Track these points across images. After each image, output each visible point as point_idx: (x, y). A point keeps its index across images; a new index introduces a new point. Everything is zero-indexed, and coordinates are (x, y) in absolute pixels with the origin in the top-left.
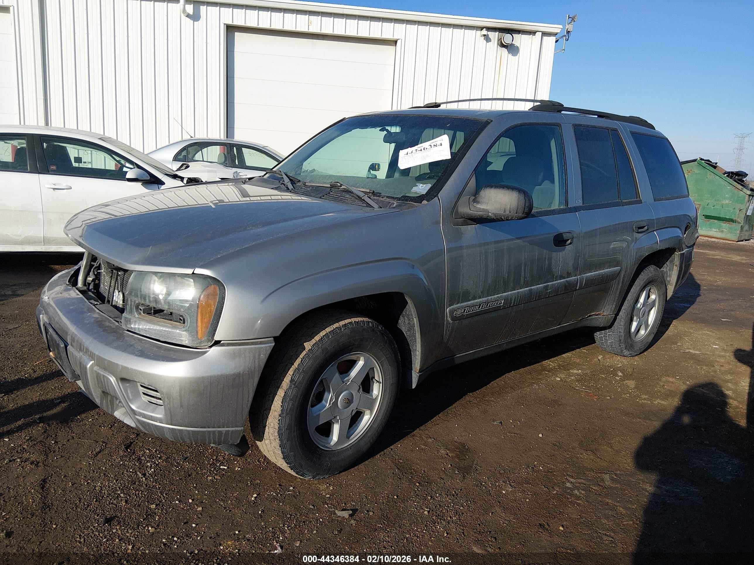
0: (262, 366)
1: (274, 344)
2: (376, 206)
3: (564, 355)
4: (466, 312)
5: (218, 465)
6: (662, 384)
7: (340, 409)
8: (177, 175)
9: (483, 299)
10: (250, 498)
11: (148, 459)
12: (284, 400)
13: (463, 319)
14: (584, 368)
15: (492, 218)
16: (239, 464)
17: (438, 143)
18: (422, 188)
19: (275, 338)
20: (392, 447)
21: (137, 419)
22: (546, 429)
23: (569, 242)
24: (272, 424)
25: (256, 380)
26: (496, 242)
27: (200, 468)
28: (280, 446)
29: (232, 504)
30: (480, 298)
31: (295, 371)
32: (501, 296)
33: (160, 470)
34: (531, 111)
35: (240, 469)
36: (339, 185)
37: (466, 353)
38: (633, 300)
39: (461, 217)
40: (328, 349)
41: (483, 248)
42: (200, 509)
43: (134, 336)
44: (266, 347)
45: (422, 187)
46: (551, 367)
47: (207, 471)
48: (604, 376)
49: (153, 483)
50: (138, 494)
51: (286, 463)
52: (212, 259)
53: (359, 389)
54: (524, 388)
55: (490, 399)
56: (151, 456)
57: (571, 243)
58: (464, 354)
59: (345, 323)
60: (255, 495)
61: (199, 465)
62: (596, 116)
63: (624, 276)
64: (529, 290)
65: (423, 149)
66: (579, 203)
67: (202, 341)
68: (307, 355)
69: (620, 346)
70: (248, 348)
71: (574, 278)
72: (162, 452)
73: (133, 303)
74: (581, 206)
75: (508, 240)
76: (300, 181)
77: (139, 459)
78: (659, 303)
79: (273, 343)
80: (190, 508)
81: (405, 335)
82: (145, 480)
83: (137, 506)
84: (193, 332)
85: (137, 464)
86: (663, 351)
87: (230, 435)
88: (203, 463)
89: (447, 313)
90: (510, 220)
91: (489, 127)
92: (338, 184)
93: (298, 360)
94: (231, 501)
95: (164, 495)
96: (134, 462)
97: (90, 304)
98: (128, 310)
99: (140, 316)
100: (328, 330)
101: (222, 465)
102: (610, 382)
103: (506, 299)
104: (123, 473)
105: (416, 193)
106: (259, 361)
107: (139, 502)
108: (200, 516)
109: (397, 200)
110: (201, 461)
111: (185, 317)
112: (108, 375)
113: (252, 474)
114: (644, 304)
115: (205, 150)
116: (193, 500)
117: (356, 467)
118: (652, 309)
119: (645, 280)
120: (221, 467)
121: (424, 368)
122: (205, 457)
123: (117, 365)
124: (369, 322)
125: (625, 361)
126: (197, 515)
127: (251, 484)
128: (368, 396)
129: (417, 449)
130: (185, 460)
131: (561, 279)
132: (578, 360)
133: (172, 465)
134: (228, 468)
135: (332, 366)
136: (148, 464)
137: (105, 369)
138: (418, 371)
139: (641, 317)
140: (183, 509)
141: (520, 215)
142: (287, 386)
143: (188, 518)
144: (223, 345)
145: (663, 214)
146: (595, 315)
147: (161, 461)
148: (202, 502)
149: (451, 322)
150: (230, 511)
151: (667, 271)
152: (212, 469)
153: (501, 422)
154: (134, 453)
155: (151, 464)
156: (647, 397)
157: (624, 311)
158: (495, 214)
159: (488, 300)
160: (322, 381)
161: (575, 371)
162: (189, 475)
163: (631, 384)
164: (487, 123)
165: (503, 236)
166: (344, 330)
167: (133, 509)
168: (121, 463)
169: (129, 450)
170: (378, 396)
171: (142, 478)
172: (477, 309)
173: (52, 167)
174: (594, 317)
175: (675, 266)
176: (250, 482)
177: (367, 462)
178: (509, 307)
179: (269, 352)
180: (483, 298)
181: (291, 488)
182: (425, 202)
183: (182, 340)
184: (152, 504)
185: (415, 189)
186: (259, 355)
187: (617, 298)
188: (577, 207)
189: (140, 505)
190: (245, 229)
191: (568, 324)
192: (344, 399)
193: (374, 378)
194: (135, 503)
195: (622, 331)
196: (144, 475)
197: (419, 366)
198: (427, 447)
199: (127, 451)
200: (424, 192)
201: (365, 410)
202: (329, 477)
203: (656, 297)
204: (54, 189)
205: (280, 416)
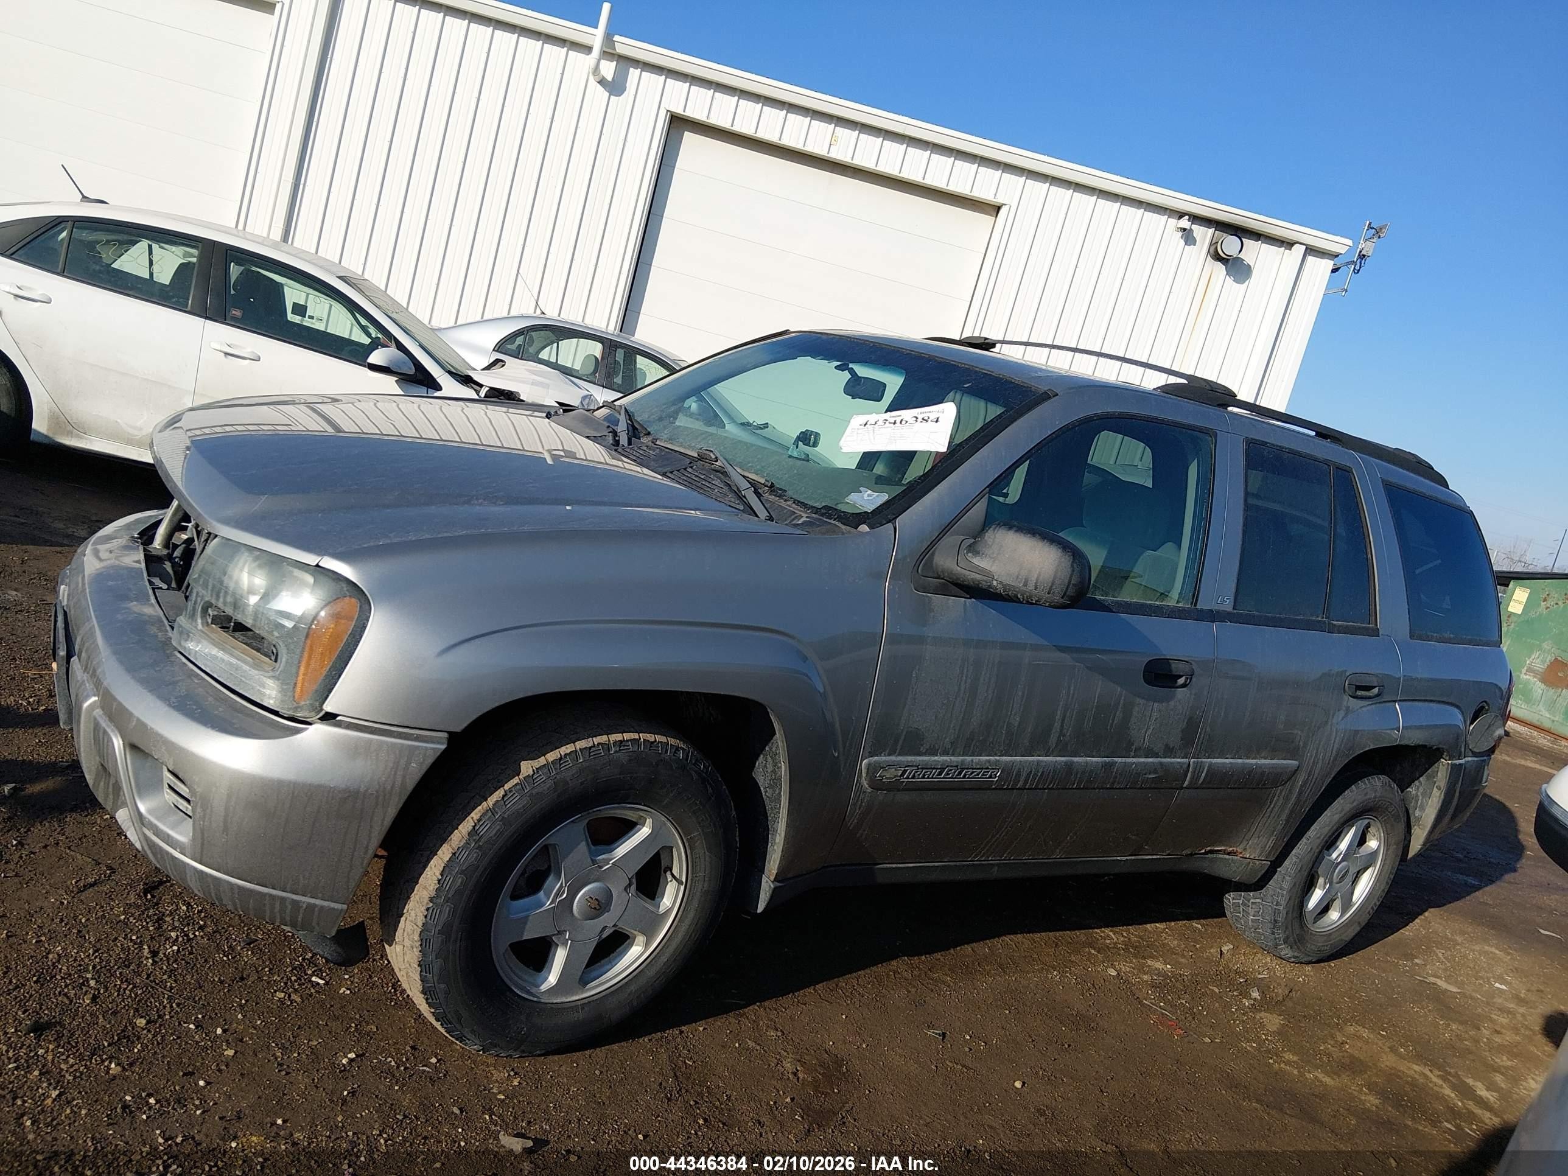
0: (411, 785)
1: (443, 747)
2: (763, 514)
3: (1148, 926)
4: (907, 778)
5: (310, 972)
6: (1340, 1038)
7: (576, 918)
8: (471, 378)
9: (953, 758)
10: (340, 1059)
11: (177, 924)
12: (447, 870)
13: (899, 790)
14: (1180, 963)
15: (998, 591)
16: (352, 982)
17: (933, 416)
18: (868, 499)
19: (452, 736)
20: (683, 1028)
21: (145, 835)
22: (1037, 1073)
23: (1181, 681)
24: (413, 913)
25: (392, 812)
26: (1006, 646)
27: (270, 969)
28: (420, 965)
29: (298, 1060)
30: (945, 753)
31: (484, 814)
32: (997, 761)
33: (191, 953)
34: (1158, 392)
35: (348, 992)
36: (713, 457)
37: (899, 865)
38: (1319, 841)
39: (936, 576)
40: (568, 784)
41: (972, 650)
42: (231, 1052)
43: (187, 665)
44: (426, 748)
45: (869, 495)
46: (1108, 941)
47: (282, 978)
48: (1217, 991)
49: (164, 974)
50: (125, 989)
51: (427, 1003)
52: (365, 546)
53: (630, 885)
54: (1028, 972)
55: (943, 978)
56: (187, 920)
57: (1184, 686)
58: (894, 866)
59: (621, 739)
60: (352, 1055)
61: (271, 962)
62: (1313, 433)
63: (1305, 783)
64: (1066, 763)
65: (898, 421)
66: (1227, 605)
67: (299, 707)
68: (518, 787)
69: (1273, 933)
70: (386, 742)
71: (1179, 760)
72: (212, 916)
73: (199, 599)
74: (1229, 613)
75: (1036, 648)
76: (649, 434)
77: (160, 919)
78: (1384, 860)
79: (442, 744)
80: (211, 1047)
81: (763, 794)
82: (152, 965)
83: (110, 1012)
84: (287, 683)
85: (151, 928)
86: (1375, 968)
87: (316, 913)
88: (280, 961)
89: (861, 769)
90: (1032, 604)
91: (1046, 406)
92: (712, 455)
93: (497, 792)
94: (299, 1054)
95: (174, 1005)
96: (147, 923)
97: (147, 583)
98: (188, 610)
99: (205, 629)
100: (581, 744)
101: (317, 976)
102: (1227, 1006)
103: (1007, 770)
104: (116, 939)
105: (854, 506)
106: (404, 777)
107: (117, 1006)
108: (223, 1067)
109: (812, 512)
110: (279, 956)
111: (279, 649)
112: (113, 731)
113: (369, 1008)
114: (1347, 856)
115: (563, 344)
116: (225, 1031)
117: (588, 1052)
118: (1366, 869)
119: (1355, 804)
120: (314, 979)
121: (790, 875)
122: (290, 948)
123: (131, 714)
124: (678, 749)
125: (1279, 969)
126: (218, 1065)
127: (356, 1030)
128: (647, 905)
129: (737, 1045)
130: (249, 944)
131: (1147, 757)
132: (1175, 942)
133: (218, 948)
134: (327, 983)
135: (572, 821)
136: (172, 934)
137: (111, 718)
138: (772, 878)
139: (1335, 881)
140: (197, 1043)
141: (1057, 598)
142: (460, 841)
143: (198, 1064)
144: (339, 725)
145: (1422, 672)
146: (1225, 852)
147: (202, 934)
148: (241, 1040)
149: (870, 790)
150: (287, 1073)
151: (1417, 796)
152: (293, 978)
153: (944, 1035)
154: (157, 904)
155: (177, 936)
156: (1295, 1058)
157: (1294, 859)
158: (1004, 586)
159: (963, 761)
160: (546, 848)
161: (1159, 965)
162: (242, 979)
163: (1272, 1021)
164: (1046, 397)
165: (1022, 635)
166: (616, 752)
167: (101, 1017)
168: (123, 917)
169: (149, 897)
170: (671, 909)
171: (147, 958)
172: (933, 777)
173: (234, 312)
174: (1221, 856)
175: (1435, 789)
176: (356, 1025)
177: (615, 1047)
178: (1012, 789)
179: (430, 761)
180: (953, 755)
181: (434, 1060)
182: (864, 528)
183: (264, 694)
184: (141, 1017)
185: (853, 498)
186: (408, 763)
187: (1280, 827)
188: (1218, 612)
189: (116, 1013)
190: (468, 502)
191: (1154, 857)
192: (589, 898)
193: (671, 870)
194: (110, 1006)
195: (1283, 903)
196: (154, 953)
197: (776, 866)
198: (758, 1048)
199: (146, 896)
200: (870, 508)
201: (636, 933)
202: (521, 1057)
203: (1379, 847)
204: (227, 354)
205: (431, 900)
